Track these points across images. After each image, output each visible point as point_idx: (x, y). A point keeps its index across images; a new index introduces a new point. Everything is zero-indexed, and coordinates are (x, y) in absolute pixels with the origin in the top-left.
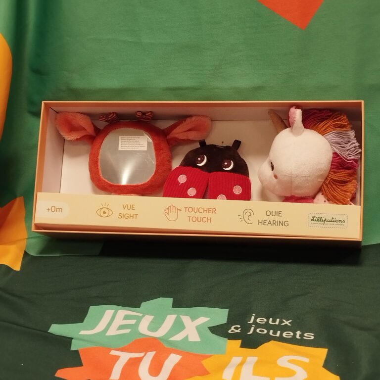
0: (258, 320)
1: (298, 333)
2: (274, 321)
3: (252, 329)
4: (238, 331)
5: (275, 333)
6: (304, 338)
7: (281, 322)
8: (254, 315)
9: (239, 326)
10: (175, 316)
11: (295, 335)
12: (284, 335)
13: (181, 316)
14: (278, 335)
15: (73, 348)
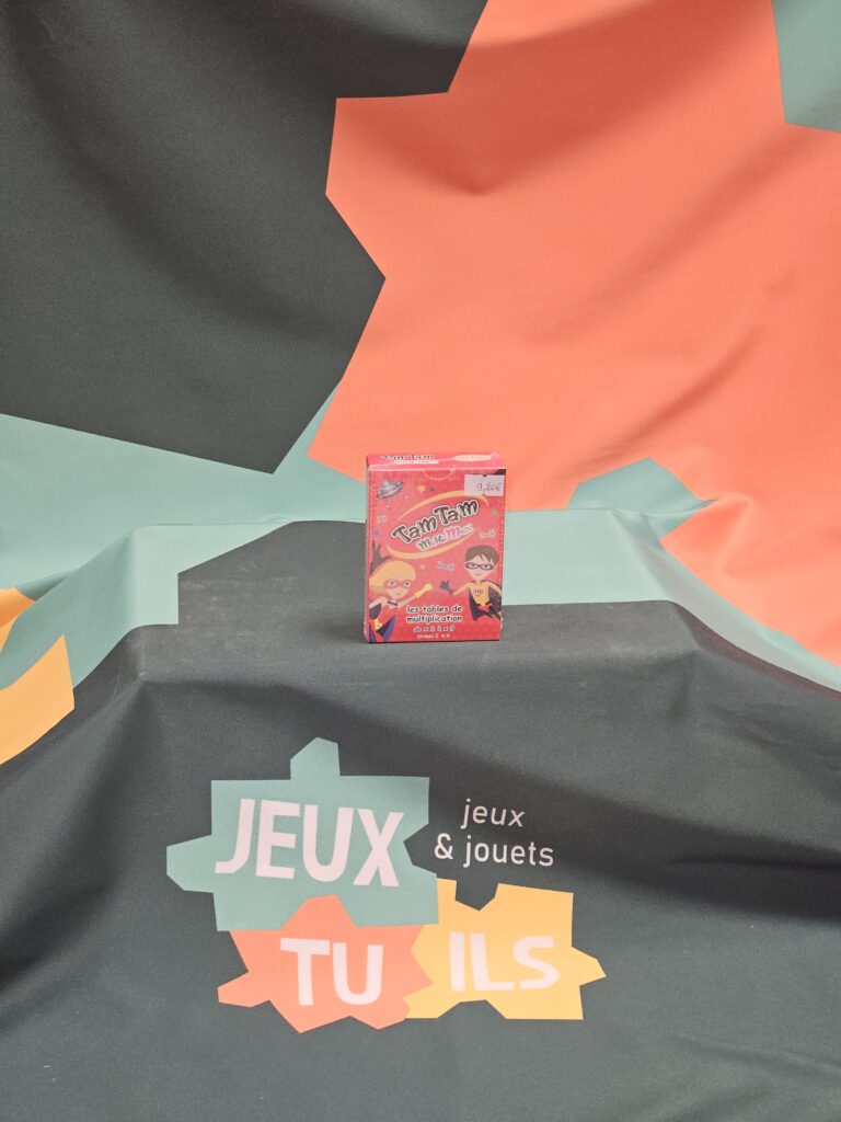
0: (475, 814)
1: (532, 848)
2: (498, 818)
3: (469, 844)
4: (448, 855)
5: (500, 855)
6: (541, 863)
7: (509, 817)
8: (469, 800)
9: (449, 838)
10: (351, 810)
11: (527, 852)
12: (513, 854)
13: (360, 811)
14: (504, 860)
15: (221, 927)
